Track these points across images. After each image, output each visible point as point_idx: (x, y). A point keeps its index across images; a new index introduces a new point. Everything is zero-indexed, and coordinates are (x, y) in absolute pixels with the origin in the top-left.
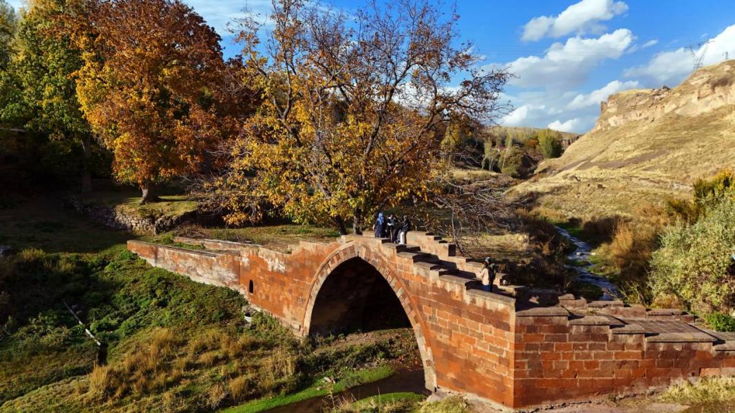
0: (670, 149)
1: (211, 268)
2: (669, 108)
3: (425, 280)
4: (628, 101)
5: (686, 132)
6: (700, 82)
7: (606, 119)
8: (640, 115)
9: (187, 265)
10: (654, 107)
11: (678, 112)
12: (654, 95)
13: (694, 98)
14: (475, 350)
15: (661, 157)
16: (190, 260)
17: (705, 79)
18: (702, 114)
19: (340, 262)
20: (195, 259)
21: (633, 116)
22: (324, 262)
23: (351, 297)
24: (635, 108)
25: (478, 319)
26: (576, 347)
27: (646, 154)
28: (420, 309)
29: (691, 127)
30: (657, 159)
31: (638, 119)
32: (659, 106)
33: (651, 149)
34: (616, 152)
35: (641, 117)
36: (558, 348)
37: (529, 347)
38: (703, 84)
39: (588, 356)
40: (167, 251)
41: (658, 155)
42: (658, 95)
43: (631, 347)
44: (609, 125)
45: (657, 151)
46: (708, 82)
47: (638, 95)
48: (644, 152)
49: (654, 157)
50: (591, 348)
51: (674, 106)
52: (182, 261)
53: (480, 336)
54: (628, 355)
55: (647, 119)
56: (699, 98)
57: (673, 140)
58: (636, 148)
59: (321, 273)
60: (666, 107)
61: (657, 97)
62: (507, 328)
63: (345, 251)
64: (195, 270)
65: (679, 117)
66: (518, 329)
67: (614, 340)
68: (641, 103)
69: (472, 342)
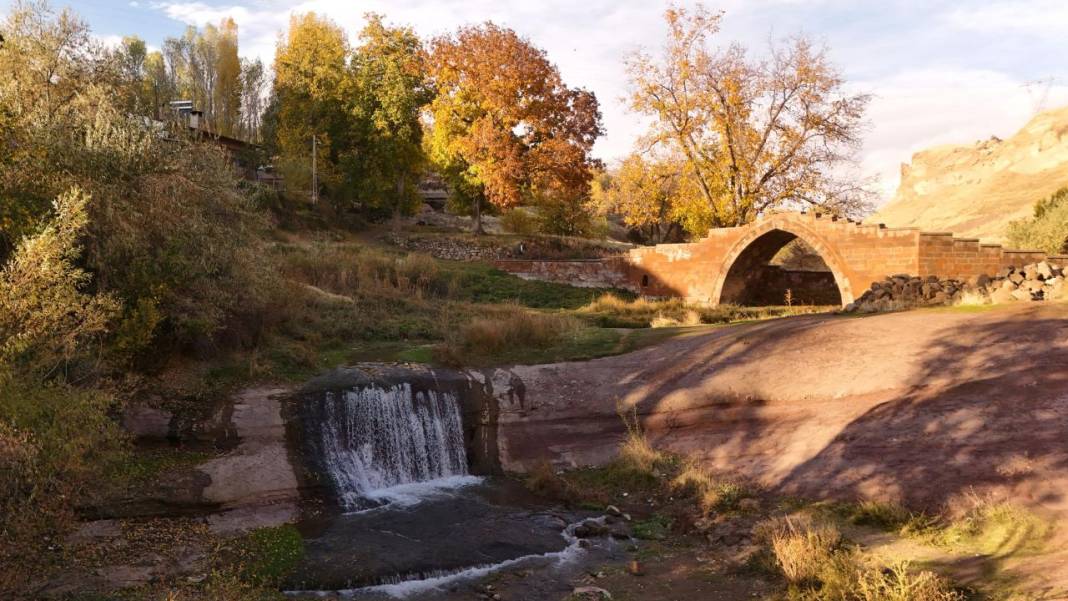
0: (1004, 212)
1: (596, 273)
2: (1000, 165)
3: (843, 231)
4: (941, 160)
5: (1024, 192)
6: (1042, 129)
7: (910, 186)
8: (961, 177)
9: (569, 273)
10: (980, 164)
11: (1012, 169)
12: (980, 149)
13: (1034, 151)
14: (887, 267)
15: (993, 222)
16: (571, 268)
17: (1048, 126)
18: (1045, 170)
19: (757, 237)
20: (577, 267)
21: (950, 179)
22: (738, 241)
23: (749, 277)
24: (951, 168)
25: (890, 245)
26: (958, 255)
27: (973, 220)
28: (838, 253)
29: (1031, 185)
30: (987, 225)
31: (958, 182)
32: (987, 163)
33: (980, 214)
34: (933, 220)
35: (961, 181)
36: (947, 256)
37: (928, 255)
38: (1046, 132)
39: (965, 261)
40: (543, 263)
41: (989, 220)
42: (986, 148)
43: (992, 255)
44: (916, 194)
45: (987, 215)
46: (1052, 129)
47: (956, 152)
48: (971, 218)
49: (984, 223)
50: (968, 256)
51: (1007, 162)
52: (562, 270)
53: (891, 256)
54: (991, 261)
55: (970, 182)
56: (1040, 150)
57: (1009, 202)
58: (960, 213)
59: (734, 250)
60: (997, 163)
61: (984, 151)
62: (913, 244)
63: (761, 228)
64: (577, 276)
65: (1014, 175)
66: (921, 244)
67: (982, 251)
68: (961, 161)
69: (884, 262)
